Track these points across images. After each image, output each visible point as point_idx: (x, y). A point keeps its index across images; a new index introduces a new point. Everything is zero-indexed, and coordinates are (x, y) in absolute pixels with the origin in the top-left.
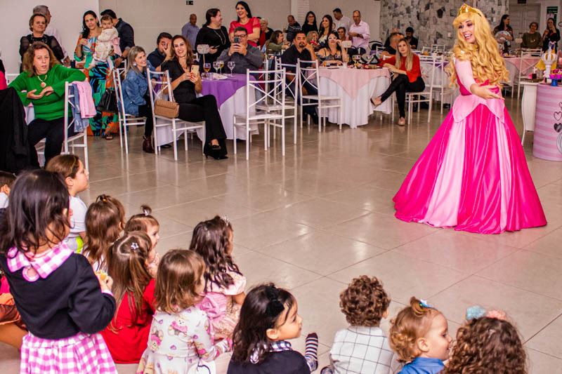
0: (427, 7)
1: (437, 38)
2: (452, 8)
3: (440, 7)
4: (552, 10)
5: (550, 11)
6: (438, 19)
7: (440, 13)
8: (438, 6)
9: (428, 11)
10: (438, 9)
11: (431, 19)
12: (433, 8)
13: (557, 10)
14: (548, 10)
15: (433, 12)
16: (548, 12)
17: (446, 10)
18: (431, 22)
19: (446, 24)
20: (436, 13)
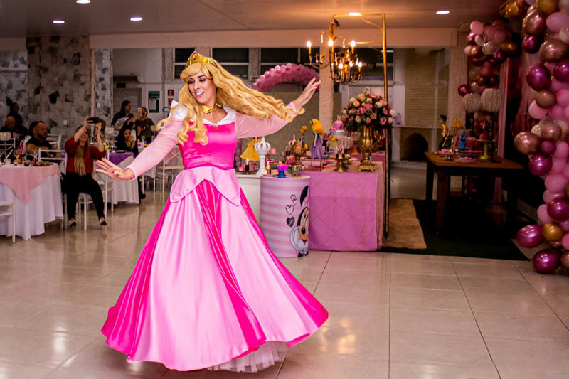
0: (37, 91)
1: (52, 127)
2: (68, 92)
3: (53, 91)
4: (154, 95)
5: (152, 96)
6: (51, 105)
7: (53, 98)
8: (50, 91)
9: (38, 95)
10: (50, 94)
11: (43, 105)
12: (44, 92)
13: (159, 95)
14: (149, 95)
15: (44, 98)
16: (149, 97)
17: (60, 94)
18: (42, 108)
19: (61, 110)
20: (48, 98)
